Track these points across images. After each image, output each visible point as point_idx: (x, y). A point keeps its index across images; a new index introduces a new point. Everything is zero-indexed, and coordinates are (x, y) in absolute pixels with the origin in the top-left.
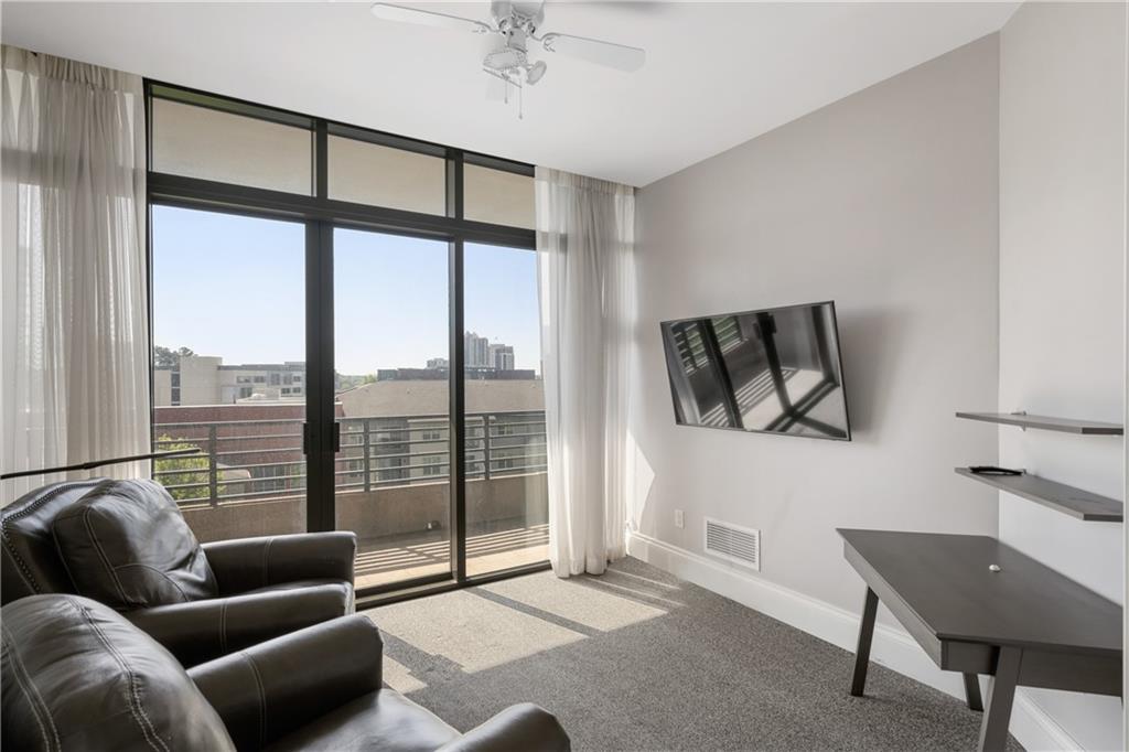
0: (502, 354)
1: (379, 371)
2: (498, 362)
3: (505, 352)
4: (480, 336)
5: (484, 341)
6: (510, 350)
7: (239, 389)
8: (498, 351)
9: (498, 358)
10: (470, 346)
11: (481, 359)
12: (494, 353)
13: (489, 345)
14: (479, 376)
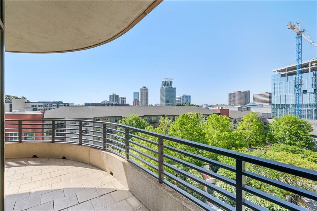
0: (123, 100)
1: (85, 104)
2: (122, 102)
3: (123, 99)
4: (117, 95)
5: (118, 96)
6: (125, 98)
7: (32, 108)
8: (122, 99)
9: (122, 100)
10: (114, 97)
11: (117, 101)
12: (120, 99)
13: (119, 97)
14: (113, 105)
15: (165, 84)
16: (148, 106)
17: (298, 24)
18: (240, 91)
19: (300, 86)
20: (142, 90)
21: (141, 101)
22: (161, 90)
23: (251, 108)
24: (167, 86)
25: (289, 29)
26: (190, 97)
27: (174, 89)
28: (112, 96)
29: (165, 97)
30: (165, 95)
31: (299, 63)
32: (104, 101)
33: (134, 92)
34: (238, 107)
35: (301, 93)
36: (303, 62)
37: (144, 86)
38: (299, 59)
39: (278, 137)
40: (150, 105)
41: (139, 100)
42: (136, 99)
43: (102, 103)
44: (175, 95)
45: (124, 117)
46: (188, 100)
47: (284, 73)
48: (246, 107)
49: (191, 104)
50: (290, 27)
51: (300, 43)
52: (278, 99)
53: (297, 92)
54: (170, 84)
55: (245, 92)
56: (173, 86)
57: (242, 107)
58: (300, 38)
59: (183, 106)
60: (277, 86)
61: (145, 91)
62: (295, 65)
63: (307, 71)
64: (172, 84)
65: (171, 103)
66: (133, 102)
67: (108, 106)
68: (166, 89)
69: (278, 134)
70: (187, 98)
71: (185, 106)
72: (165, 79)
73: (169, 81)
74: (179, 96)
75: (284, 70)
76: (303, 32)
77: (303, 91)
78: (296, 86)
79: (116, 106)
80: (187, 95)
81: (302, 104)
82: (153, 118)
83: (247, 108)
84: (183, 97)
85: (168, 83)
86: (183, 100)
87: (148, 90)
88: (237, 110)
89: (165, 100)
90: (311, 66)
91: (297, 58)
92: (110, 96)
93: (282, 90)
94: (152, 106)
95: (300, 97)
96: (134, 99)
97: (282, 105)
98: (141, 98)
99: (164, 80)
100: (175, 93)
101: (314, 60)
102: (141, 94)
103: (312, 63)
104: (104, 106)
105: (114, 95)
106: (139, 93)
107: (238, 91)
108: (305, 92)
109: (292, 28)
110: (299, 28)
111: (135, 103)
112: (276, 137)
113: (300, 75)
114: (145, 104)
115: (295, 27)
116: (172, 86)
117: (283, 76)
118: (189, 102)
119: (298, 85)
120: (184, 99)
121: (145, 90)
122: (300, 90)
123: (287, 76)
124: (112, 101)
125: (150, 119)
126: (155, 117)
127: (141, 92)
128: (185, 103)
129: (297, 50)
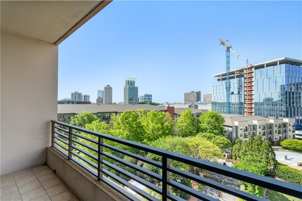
2: (85, 100)
4: (80, 92)
6: (89, 96)
8: (85, 97)
9: (85, 98)
10: (76, 95)
11: (80, 98)
12: (83, 97)
13: (82, 95)
14: (74, 103)
15: (128, 83)
16: (111, 104)
17: (227, 41)
18: (193, 91)
19: (229, 88)
20: (105, 88)
21: (105, 99)
22: (125, 89)
23: (198, 106)
24: (130, 85)
25: (220, 44)
26: (151, 96)
27: (137, 88)
28: (74, 94)
29: (128, 96)
30: (128, 93)
31: (228, 71)
32: (65, 98)
33: (98, 90)
34: (189, 105)
35: (230, 94)
36: (231, 71)
37: (109, 85)
38: (228, 68)
39: (204, 128)
40: (113, 103)
41: (103, 98)
42: (100, 97)
43: (62, 101)
44: (138, 93)
45: (76, 114)
46: (149, 98)
47: (220, 78)
48: (194, 104)
49: (152, 102)
50: (220, 43)
51: (229, 56)
52: (216, 98)
53: (227, 93)
54: (133, 83)
55: (197, 92)
56: (136, 86)
57: (192, 105)
58: (229, 52)
59: (145, 104)
60: (215, 88)
61: (108, 90)
62: (226, 72)
63: (233, 78)
64: (135, 84)
65: (134, 102)
66: (97, 100)
67: (69, 104)
68: (129, 87)
69: (204, 125)
70: (148, 97)
71: (146, 103)
72: (128, 78)
73: (133, 80)
74: (141, 95)
75: (219, 76)
76: (231, 47)
77: (232, 92)
78: (226, 88)
79: (78, 104)
80: (149, 94)
81: (231, 102)
82: (106, 115)
83: (196, 105)
84: (145, 95)
85: (131, 82)
86: (145, 99)
87: (111, 88)
88: (188, 107)
89: (128, 98)
90: (236, 74)
91: (227, 67)
92: (72, 94)
93: (218, 91)
94: (115, 104)
95: (229, 97)
96: (98, 96)
97: (219, 103)
98: (105, 96)
99: (128, 80)
100: (138, 92)
101: (237, 70)
102: (105, 93)
103: (237, 71)
104: (64, 104)
105: (76, 93)
106: (103, 91)
107: (192, 92)
108: (233, 93)
109: (223, 43)
110: (228, 44)
111: (99, 101)
112: (202, 127)
113: (229, 80)
114: (110, 102)
115: (224, 44)
116: (134, 85)
117: (219, 80)
118: (150, 100)
119: (228, 88)
120: (147, 97)
121: (109, 88)
122: (229, 92)
123: (222, 81)
124: (74, 99)
125: (104, 116)
126: (108, 114)
127: (105, 90)
128: (147, 102)
129: (227, 61)
